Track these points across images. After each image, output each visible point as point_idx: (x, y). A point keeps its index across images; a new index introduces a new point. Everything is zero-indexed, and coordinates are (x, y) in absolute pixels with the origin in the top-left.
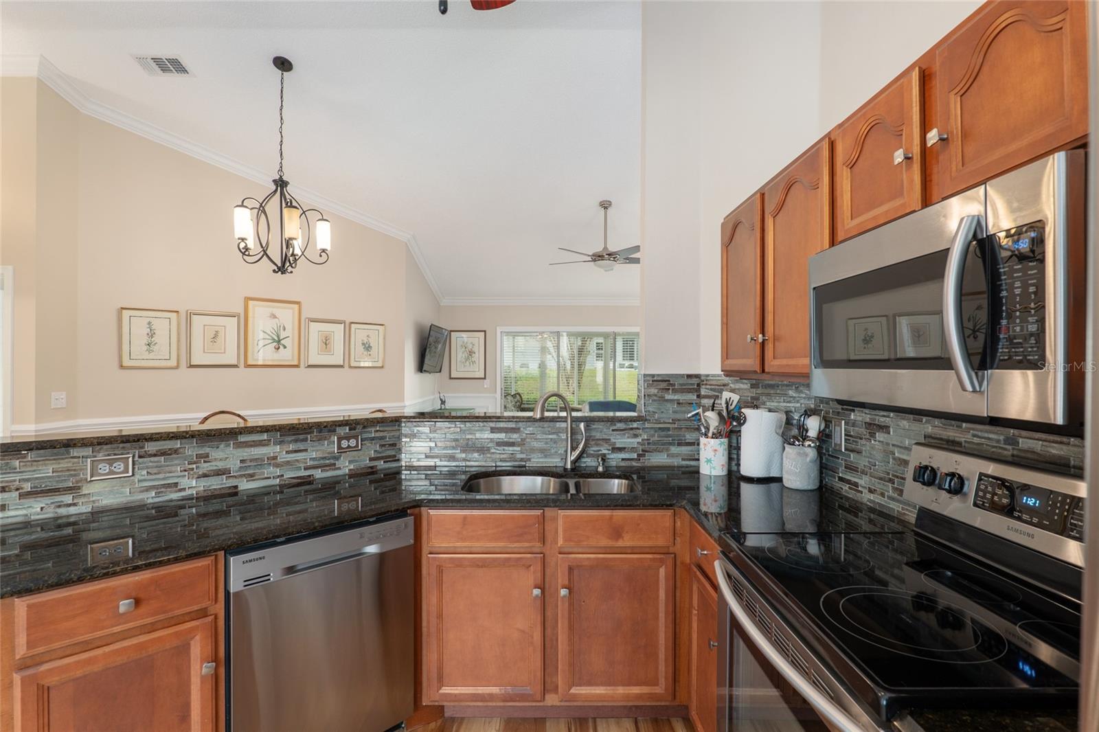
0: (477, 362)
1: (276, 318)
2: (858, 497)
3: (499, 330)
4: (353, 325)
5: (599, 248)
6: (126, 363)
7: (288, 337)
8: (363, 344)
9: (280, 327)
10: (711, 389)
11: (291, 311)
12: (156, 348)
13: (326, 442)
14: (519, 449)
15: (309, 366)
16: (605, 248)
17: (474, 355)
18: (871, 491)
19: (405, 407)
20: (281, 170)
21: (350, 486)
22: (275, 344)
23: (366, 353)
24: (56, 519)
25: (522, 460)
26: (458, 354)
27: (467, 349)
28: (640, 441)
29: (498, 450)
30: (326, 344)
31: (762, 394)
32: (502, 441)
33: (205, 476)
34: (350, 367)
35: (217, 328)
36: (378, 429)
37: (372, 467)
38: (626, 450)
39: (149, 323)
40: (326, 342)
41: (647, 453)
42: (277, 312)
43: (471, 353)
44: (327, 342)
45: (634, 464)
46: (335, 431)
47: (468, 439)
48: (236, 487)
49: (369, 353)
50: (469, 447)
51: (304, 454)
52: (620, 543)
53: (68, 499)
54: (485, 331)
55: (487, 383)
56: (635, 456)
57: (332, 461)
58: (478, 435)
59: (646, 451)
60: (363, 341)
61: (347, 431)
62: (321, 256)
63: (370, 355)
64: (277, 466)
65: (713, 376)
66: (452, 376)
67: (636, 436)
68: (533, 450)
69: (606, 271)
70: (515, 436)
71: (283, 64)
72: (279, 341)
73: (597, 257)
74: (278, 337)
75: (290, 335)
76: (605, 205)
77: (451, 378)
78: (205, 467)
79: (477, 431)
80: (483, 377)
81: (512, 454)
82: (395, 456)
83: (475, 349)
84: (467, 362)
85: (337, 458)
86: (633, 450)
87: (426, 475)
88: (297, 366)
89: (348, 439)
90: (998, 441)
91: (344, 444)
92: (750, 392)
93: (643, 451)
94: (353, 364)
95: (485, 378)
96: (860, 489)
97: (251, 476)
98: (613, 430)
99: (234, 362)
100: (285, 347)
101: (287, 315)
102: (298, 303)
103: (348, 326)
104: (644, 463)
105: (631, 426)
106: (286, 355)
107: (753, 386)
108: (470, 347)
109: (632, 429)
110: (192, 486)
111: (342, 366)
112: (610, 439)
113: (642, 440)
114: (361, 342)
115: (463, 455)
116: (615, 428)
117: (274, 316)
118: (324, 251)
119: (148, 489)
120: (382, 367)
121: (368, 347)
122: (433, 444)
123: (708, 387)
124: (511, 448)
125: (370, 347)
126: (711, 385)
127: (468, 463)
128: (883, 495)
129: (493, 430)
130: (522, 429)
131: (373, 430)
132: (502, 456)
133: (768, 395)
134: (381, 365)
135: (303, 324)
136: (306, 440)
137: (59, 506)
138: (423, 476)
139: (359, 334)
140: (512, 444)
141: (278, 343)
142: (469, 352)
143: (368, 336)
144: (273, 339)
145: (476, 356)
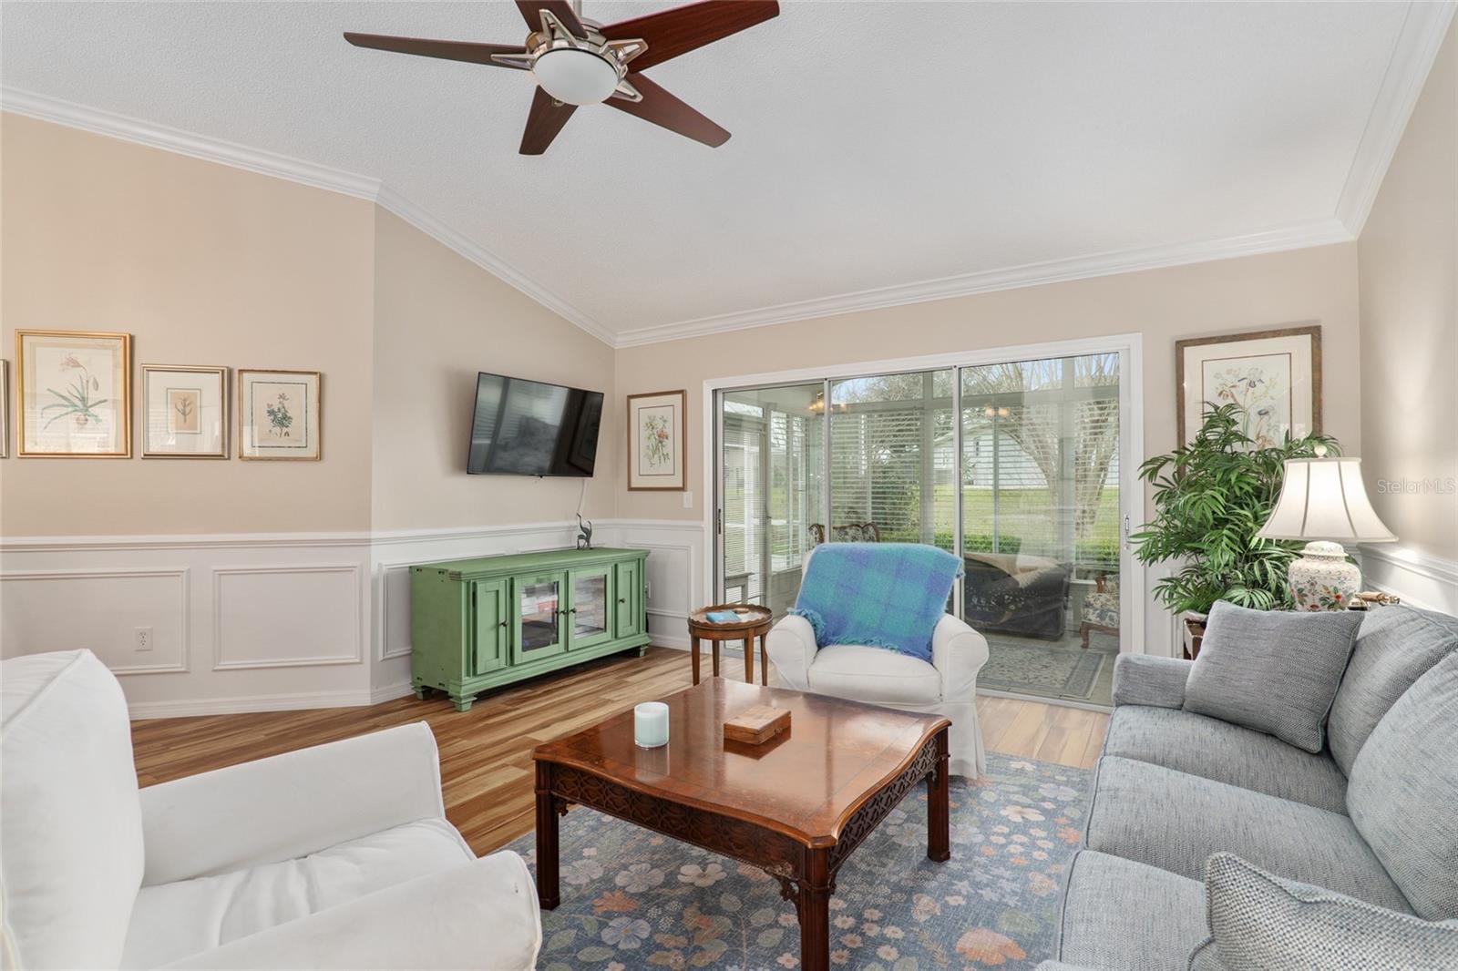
0: (671, 455)
1: (79, 366)
3: (707, 387)
4: (242, 375)
7: (105, 401)
8: (271, 412)
9: (88, 382)
11: (111, 354)
15: (152, 457)
17: (666, 442)
19: (369, 540)
22: (78, 414)
23: (277, 429)
26: (641, 440)
27: (655, 431)
30: (184, 414)
34: (242, 458)
40: (185, 409)
42: (81, 356)
43: (662, 437)
44: (187, 410)
49: (285, 430)
54: (683, 393)
55: (687, 496)
60: (269, 406)
63: (287, 434)
66: (633, 486)
72: (84, 409)
74: (83, 400)
75: (107, 397)
77: (631, 489)
80: (681, 485)
83: (669, 431)
84: (656, 456)
88: (127, 456)
94: (247, 452)
95: (683, 489)
100: (98, 420)
101: (101, 361)
103: (233, 377)
106: (103, 436)
108: (659, 424)
111: (221, 457)
114: (261, 408)
117: (75, 362)
120: (319, 458)
121: (281, 419)
125: (285, 417)
135: (134, 375)
139: (257, 395)
141: (86, 413)
142: (659, 436)
143: (282, 397)
144: (74, 405)
145: (668, 443)
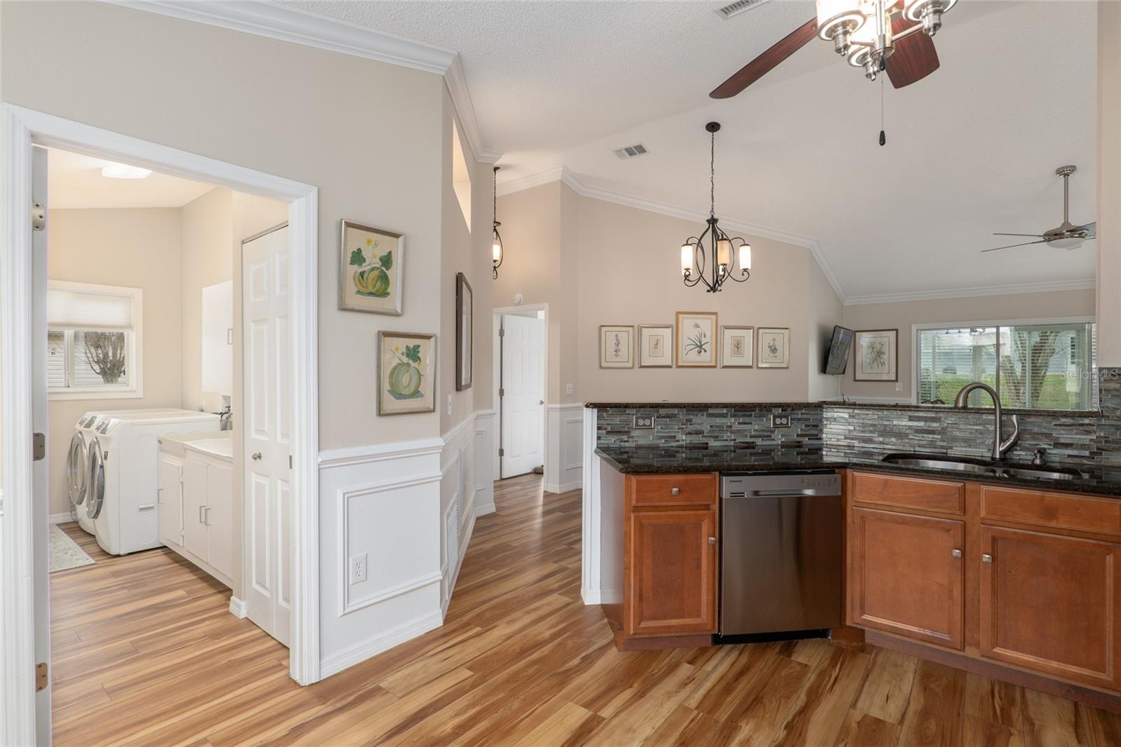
0: (887, 363)
1: (699, 327)
3: (914, 328)
4: (760, 330)
5: (1056, 224)
6: (604, 365)
7: (708, 342)
8: (769, 347)
9: (702, 334)
11: (710, 321)
12: (620, 353)
13: (765, 419)
14: (940, 437)
15: (724, 367)
16: (1066, 223)
17: (883, 356)
20: (712, 211)
21: (782, 455)
22: (698, 348)
23: (772, 355)
24: (620, 448)
25: (942, 447)
26: (864, 355)
27: (875, 350)
28: (1095, 438)
29: (916, 436)
30: (738, 348)
32: (920, 428)
33: (690, 433)
34: (758, 368)
35: (658, 338)
36: (804, 412)
37: (799, 442)
38: (1074, 446)
39: (616, 336)
40: (738, 346)
41: (1103, 452)
42: (699, 322)
43: (880, 353)
45: (1085, 461)
46: (771, 411)
47: (886, 425)
48: (707, 444)
49: (775, 355)
50: (886, 432)
51: (749, 426)
52: (1053, 524)
53: (625, 438)
54: (897, 330)
55: (899, 385)
56: (1087, 453)
57: (769, 433)
58: (895, 423)
59: (1103, 450)
61: (780, 411)
62: (743, 275)
63: (776, 357)
64: (732, 432)
66: (857, 378)
67: (1088, 432)
68: (955, 439)
69: (1069, 249)
70: (935, 425)
71: (713, 127)
72: (701, 347)
73: (1053, 236)
74: (700, 342)
75: (708, 340)
76: (1066, 172)
77: (855, 380)
78: (690, 428)
79: (895, 418)
80: (895, 379)
81: (932, 441)
82: (817, 435)
83: (885, 349)
84: (875, 363)
85: (773, 432)
86: (1083, 447)
87: (845, 453)
88: (714, 367)
89: (781, 417)
91: (778, 421)
93: (1098, 448)
94: (760, 365)
95: (897, 380)
97: (717, 437)
98: (1055, 425)
99: (669, 363)
100: (705, 351)
101: (706, 324)
102: (715, 314)
103: (757, 331)
104: (1101, 461)
105: (1081, 422)
106: (706, 358)
108: (878, 346)
109: (1082, 425)
110: (683, 439)
111: (751, 367)
112: (1051, 434)
113: (1097, 437)
114: (768, 345)
115: (881, 439)
116: (1058, 423)
117: (697, 326)
118: (745, 270)
119: (661, 438)
120: (787, 368)
121: (774, 350)
122: (852, 428)
124: (930, 436)
125: (775, 349)
127: (885, 446)
129: (911, 419)
130: (943, 419)
131: (800, 412)
132: (920, 442)
134: (785, 366)
135: (719, 330)
136: (751, 416)
137: (621, 441)
138: (843, 454)
139: (766, 339)
140: (933, 432)
141: (700, 347)
142: (878, 353)
143: (774, 340)
144: (697, 344)
145: (885, 357)
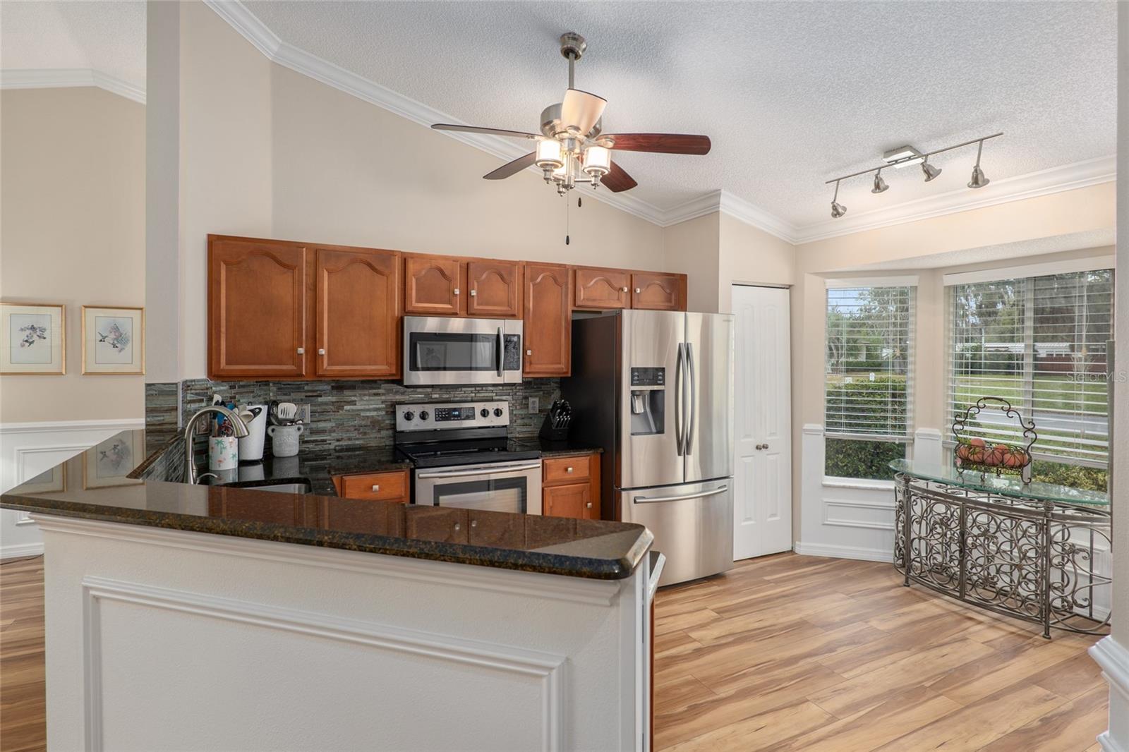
2: (326, 447)
10: (196, 394)
18: (338, 440)
31: (237, 393)
65: (198, 381)
90: (422, 397)
92: (228, 393)
96: (328, 442)
107: (232, 387)
123: (193, 391)
126: (195, 390)
128: (350, 439)
133: (241, 393)
